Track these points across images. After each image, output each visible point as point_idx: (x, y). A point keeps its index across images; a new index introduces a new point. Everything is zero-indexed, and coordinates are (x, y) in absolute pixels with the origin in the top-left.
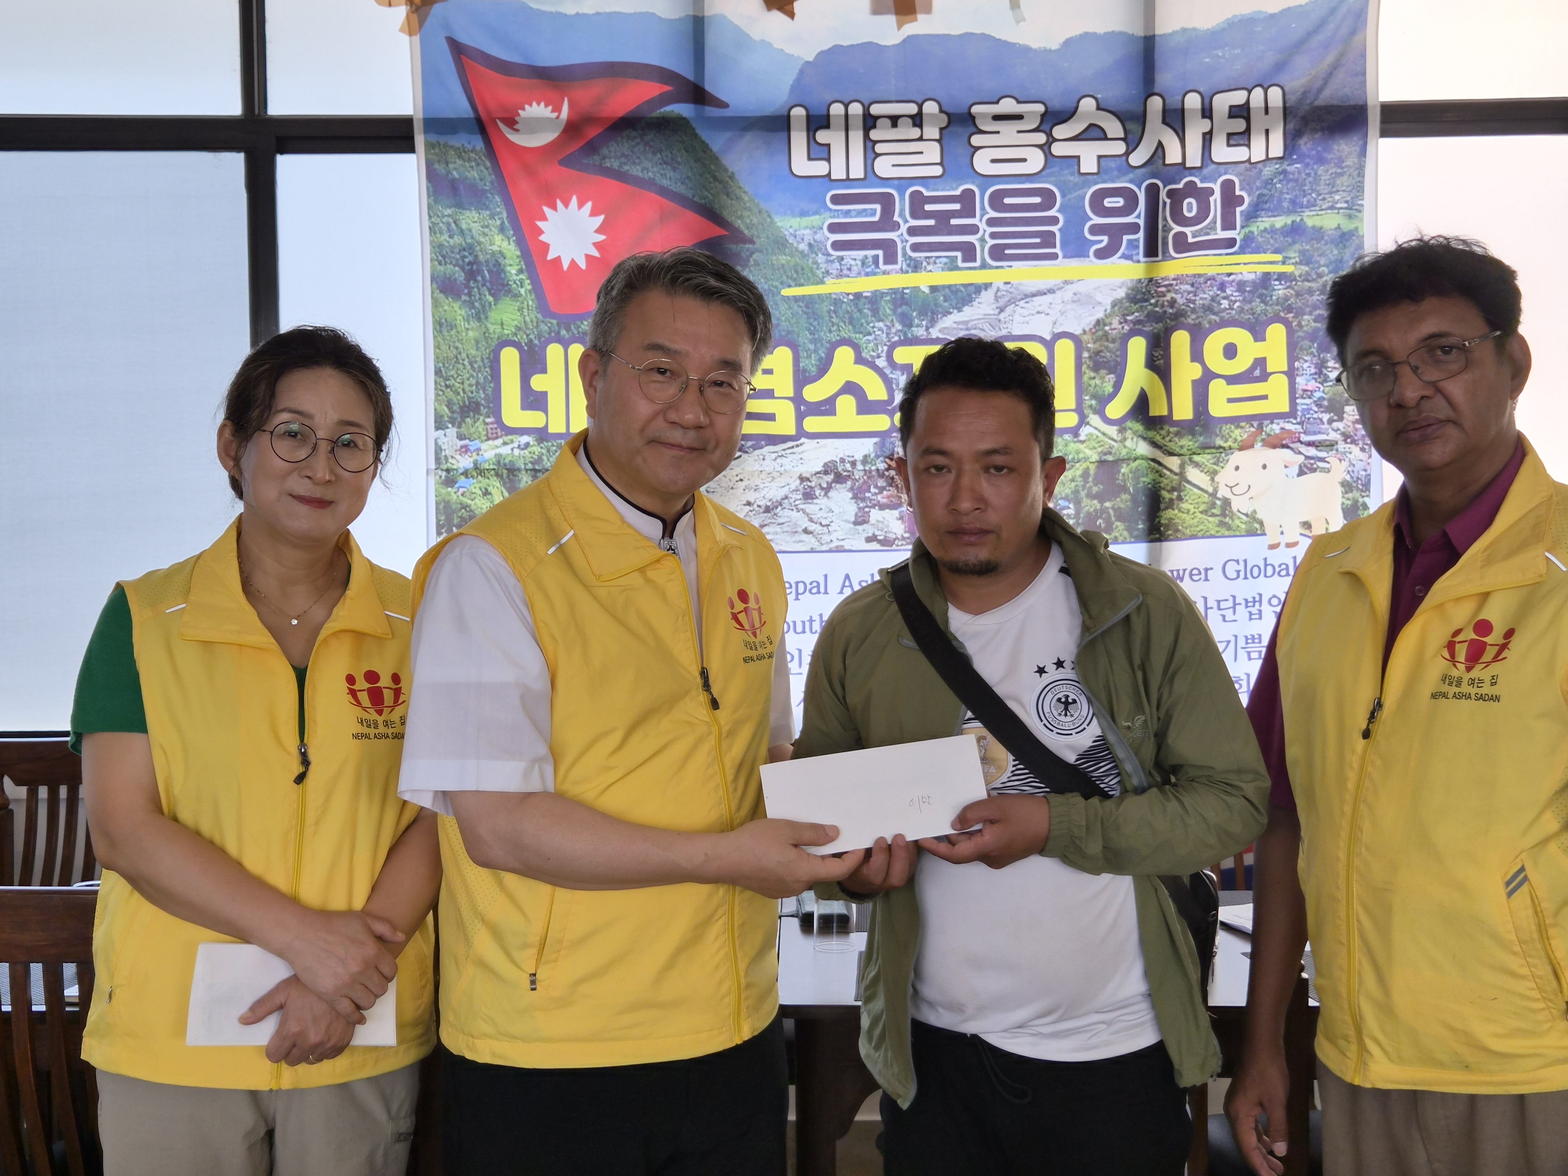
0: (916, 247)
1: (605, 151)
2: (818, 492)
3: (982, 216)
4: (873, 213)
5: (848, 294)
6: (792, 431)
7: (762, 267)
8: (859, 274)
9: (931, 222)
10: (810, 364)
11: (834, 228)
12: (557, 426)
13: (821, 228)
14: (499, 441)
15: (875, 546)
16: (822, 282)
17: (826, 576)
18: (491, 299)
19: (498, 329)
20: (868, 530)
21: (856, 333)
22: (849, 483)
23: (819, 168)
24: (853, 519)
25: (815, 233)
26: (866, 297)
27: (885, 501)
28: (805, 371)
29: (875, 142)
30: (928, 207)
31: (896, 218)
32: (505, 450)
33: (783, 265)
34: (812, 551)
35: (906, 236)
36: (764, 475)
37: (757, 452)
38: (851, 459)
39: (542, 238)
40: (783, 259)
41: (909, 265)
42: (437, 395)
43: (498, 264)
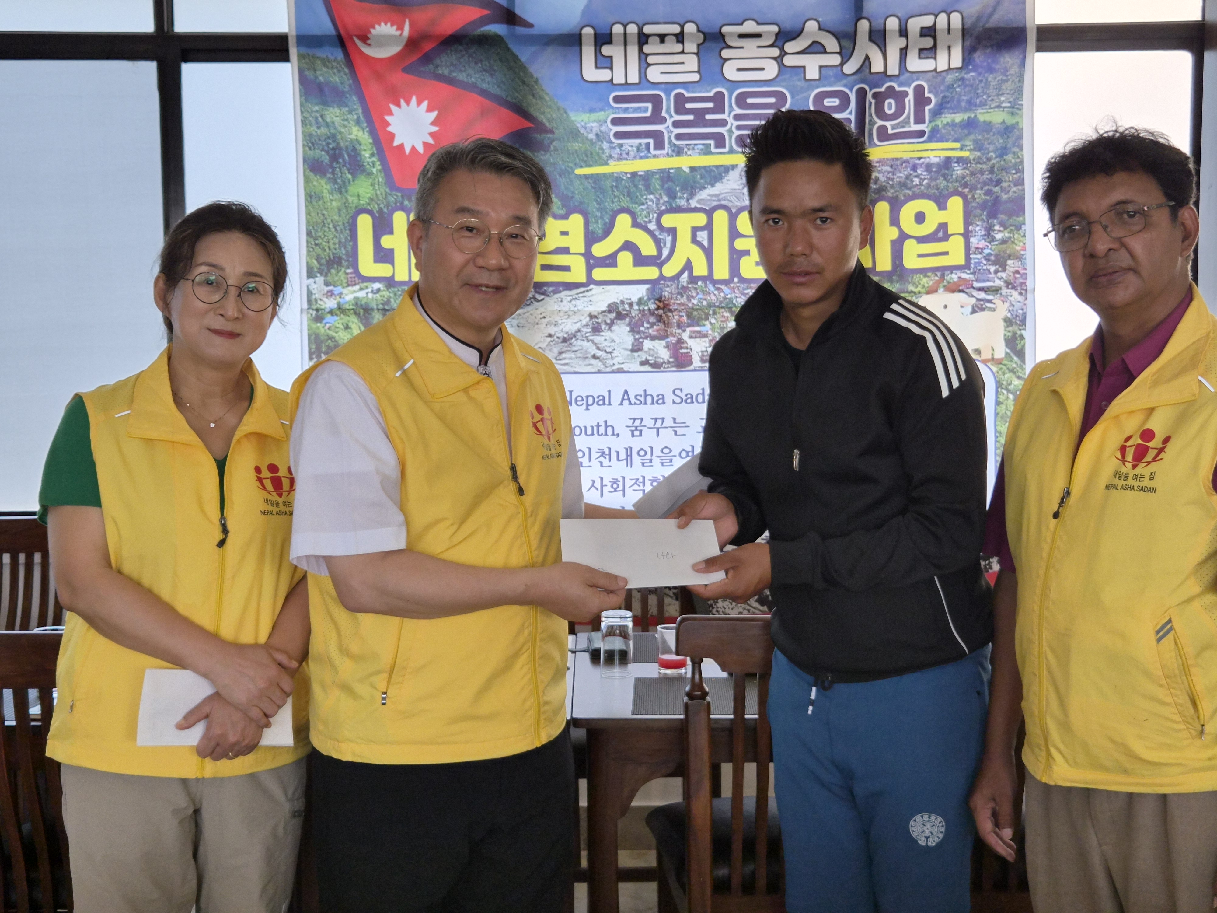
0: (679, 137)
1: (437, 61)
2: (603, 327)
3: (730, 112)
4: (646, 109)
5: (626, 173)
6: (583, 279)
7: (560, 152)
8: (635, 158)
9: (691, 117)
10: (597, 227)
11: (616, 122)
12: (401, 275)
13: (606, 122)
14: (357, 287)
15: (647, 368)
16: (606, 164)
17: (609, 392)
18: (350, 176)
19: (355, 200)
20: (643, 356)
21: (632, 203)
22: (627, 320)
23: (604, 75)
24: (630, 347)
25: (601, 125)
26: (640, 176)
27: (655, 333)
28: (593, 233)
29: (647, 55)
30: (689, 106)
31: (664, 114)
32: (361, 294)
33: (576, 151)
34: (599, 372)
35: (671, 128)
36: (561, 314)
37: (557, 296)
38: (629, 301)
39: (390, 129)
40: (576, 146)
41: (673, 151)
42: (308, 251)
43: (355, 149)
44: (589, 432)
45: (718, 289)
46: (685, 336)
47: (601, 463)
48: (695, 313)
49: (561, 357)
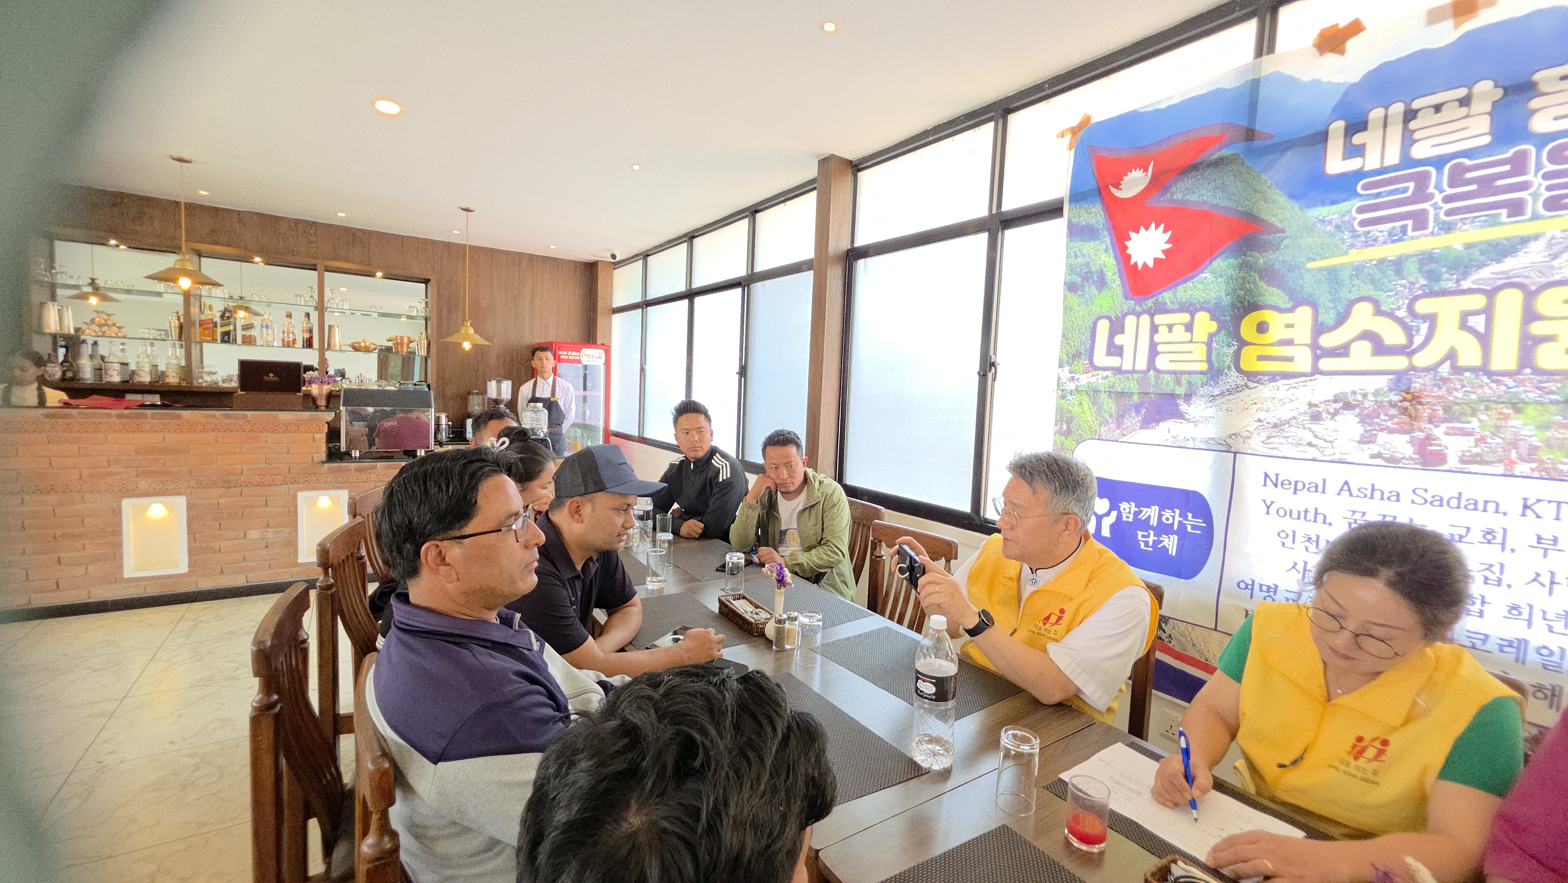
1: (1173, 189)
2: (1324, 416)
3: (1537, 171)
4: (1405, 190)
5: (1372, 260)
6: (1308, 369)
7: (1291, 249)
8: (1385, 243)
9: (1474, 187)
10: (1328, 318)
11: (1361, 210)
13: (1350, 211)
14: (1090, 374)
15: (1379, 461)
16: (1346, 253)
17: (1324, 481)
18: (1096, 292)
19: (1098, 309)
20: (1375, 449)
21: (1376, 290)
22: (1357, 410)
23: (1354, 164)
24: (1358, 439)
25: (1344, 216)
26: (1390, 261)
27: (1395, 426)
29: (1414, 131)
30: (1469, 175)
31: (1431, 190)
32: (1093, 380)
33: (1310, 246)
34: (1314, 460)
35: (1441, 204)
39: (1128, 252)
41: (1440, 229)
44: (1295, 515)
45: (1497, 382)
46: (1439, 432)
47: (1307, 549)
48: (1456, 408)
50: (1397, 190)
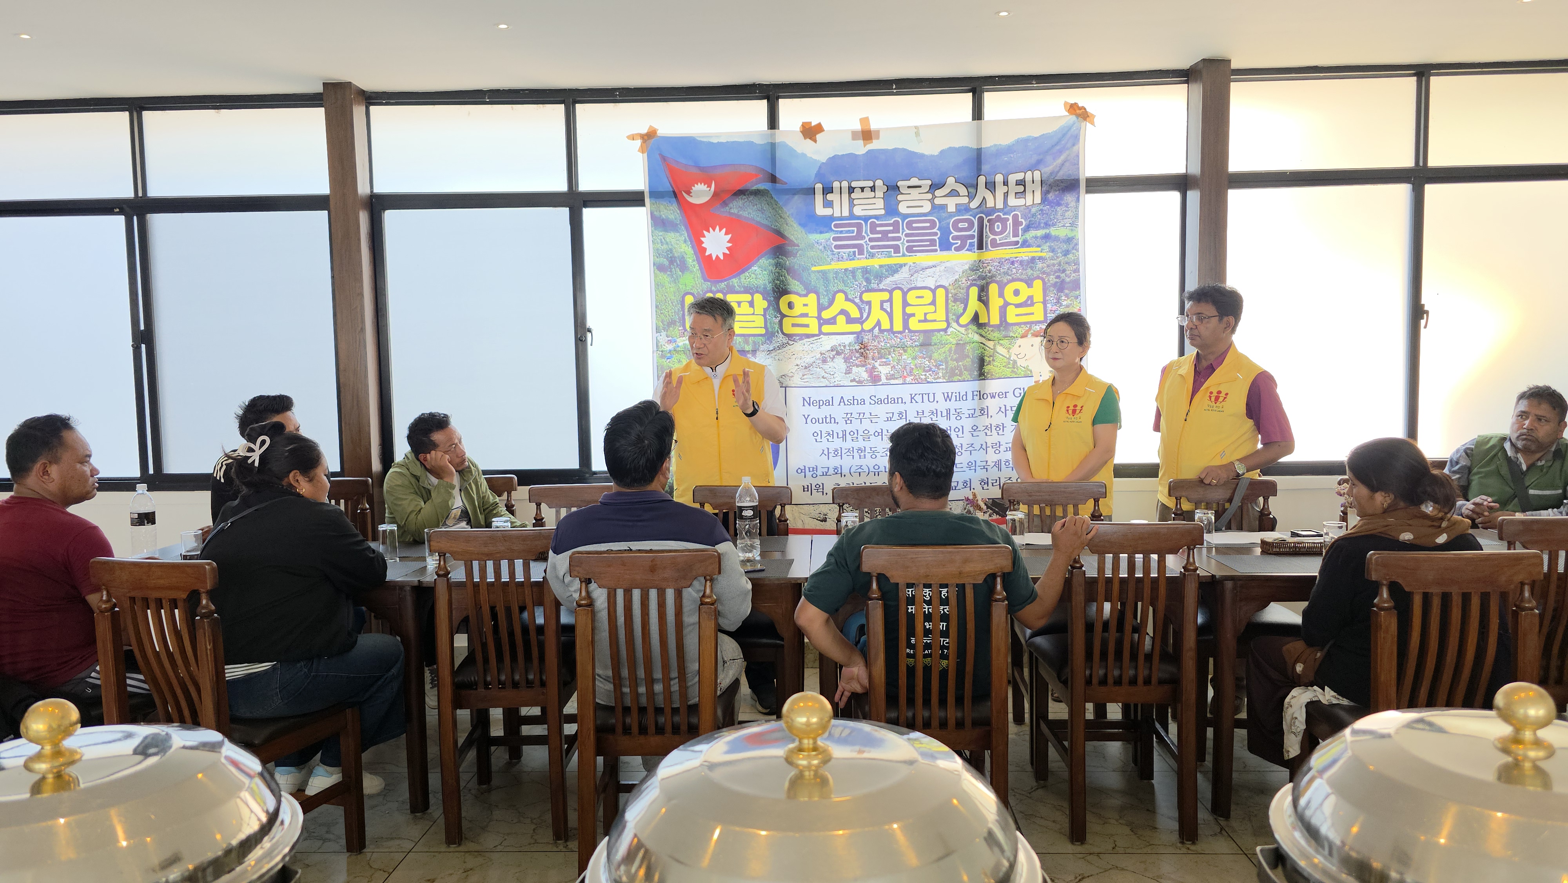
0: (873, 247)
1: (731, 205)
2: (829, 360)
3: (903, 233)
4: (853, 232)
5: (842, 269)
6: (817, 332)
7: (803, 257)
8: (847, 260)
9: (880, 236)
10: (825, 301)
11: (835, 239)
13: (830, 239)
15: (854, 384)
16: (830, 264)
17: (832, 397)
18: (680, 273)
19: (684, 287)
20: (852, 376)
21: (845, 287)
22: (843, 355)
23: (828, 212)
24: (844, 372)
25: (827, 241)
26: (850, 271)
27: (859, 363)
28: (822, 305)
29: (854, 199)
30: (878, 229)
31: (864, 234)
33: (812, 256)
34: (826, 386)
35: (868, 242)
36: (804, 352)
37: (801, 342)
38: (844, 345)
39: (703, 245)
40: (812, 253)
41: (869, 256)
42: (657, 317)
43: (683, 257)
44: (821, 422)
45: (896, 337)
46: (877, 364)
47: (828, 439)
48: (883, 351)
49: (804, 378)
50: (849, 231)
